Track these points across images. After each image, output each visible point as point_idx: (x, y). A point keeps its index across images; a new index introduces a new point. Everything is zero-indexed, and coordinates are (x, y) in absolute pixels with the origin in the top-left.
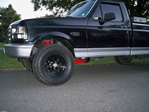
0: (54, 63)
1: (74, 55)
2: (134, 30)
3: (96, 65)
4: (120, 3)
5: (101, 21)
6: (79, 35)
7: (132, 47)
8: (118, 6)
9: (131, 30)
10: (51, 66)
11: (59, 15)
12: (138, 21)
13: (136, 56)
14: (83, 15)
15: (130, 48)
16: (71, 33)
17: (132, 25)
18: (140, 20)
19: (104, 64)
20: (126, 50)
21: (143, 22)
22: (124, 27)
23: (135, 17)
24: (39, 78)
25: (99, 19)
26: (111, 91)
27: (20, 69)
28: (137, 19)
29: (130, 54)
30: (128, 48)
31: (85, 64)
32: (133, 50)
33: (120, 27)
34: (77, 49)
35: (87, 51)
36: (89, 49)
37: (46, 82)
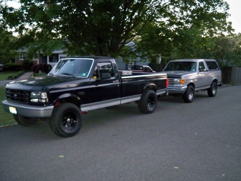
0: (67, 119)
1: (81, 110)
2: (123, 83)
5: (99, 79)
6: (84, 94)
9: (121, 83)
14: (84, 74)
16: (79, 93)
17: (121, 78)
20: (118, 100)
22: (116, 82)
26: (114, 135)
28: (125, 73)
29: (121, 103)
32: (123, 99)
33: (113, 82)
34: (83, 105)
35: (90, 106)
36: (91, 104)
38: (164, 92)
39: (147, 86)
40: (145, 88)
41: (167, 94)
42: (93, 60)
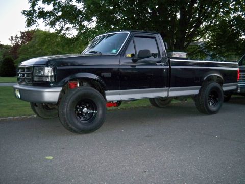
0: (83, 108)
1: (105, 98)
2: (172, 67)
3: (125, 109)
4: (156, 36)
5: (135, 58)
6: (110, 76)
7: (170, 87)
8: (154, 39)
9: (168, 67)
10: (80, 111)
11: (64, 34)
12: (177, 57)
13: (176, 98)
14: (114, 51)
15: (168, 88)
16: (102, 74)
17: (169, 61)
18: (180, 55)
19: (136, 107)
20: (164, 91)
21: (183, 57)
22: (161, 65)
23: (173, 52)
24: (68, 125)
25: (133, 55)
27: (28, 117)
28: (176, 54)
29: (168, 95)
30: (166, 88)
31: (114, 108)
32: (172, 91)
33: (156, 65)
34: (109, 91)
35: (120, 94)
36: (122, 91)
37: (75, 129)
38: (234, 88)
39: (208, 76)
40: (205, 78)
41: (239, 91)
42: (129, 32)
